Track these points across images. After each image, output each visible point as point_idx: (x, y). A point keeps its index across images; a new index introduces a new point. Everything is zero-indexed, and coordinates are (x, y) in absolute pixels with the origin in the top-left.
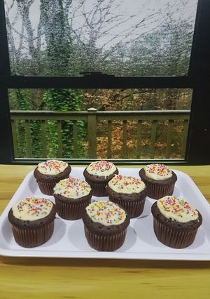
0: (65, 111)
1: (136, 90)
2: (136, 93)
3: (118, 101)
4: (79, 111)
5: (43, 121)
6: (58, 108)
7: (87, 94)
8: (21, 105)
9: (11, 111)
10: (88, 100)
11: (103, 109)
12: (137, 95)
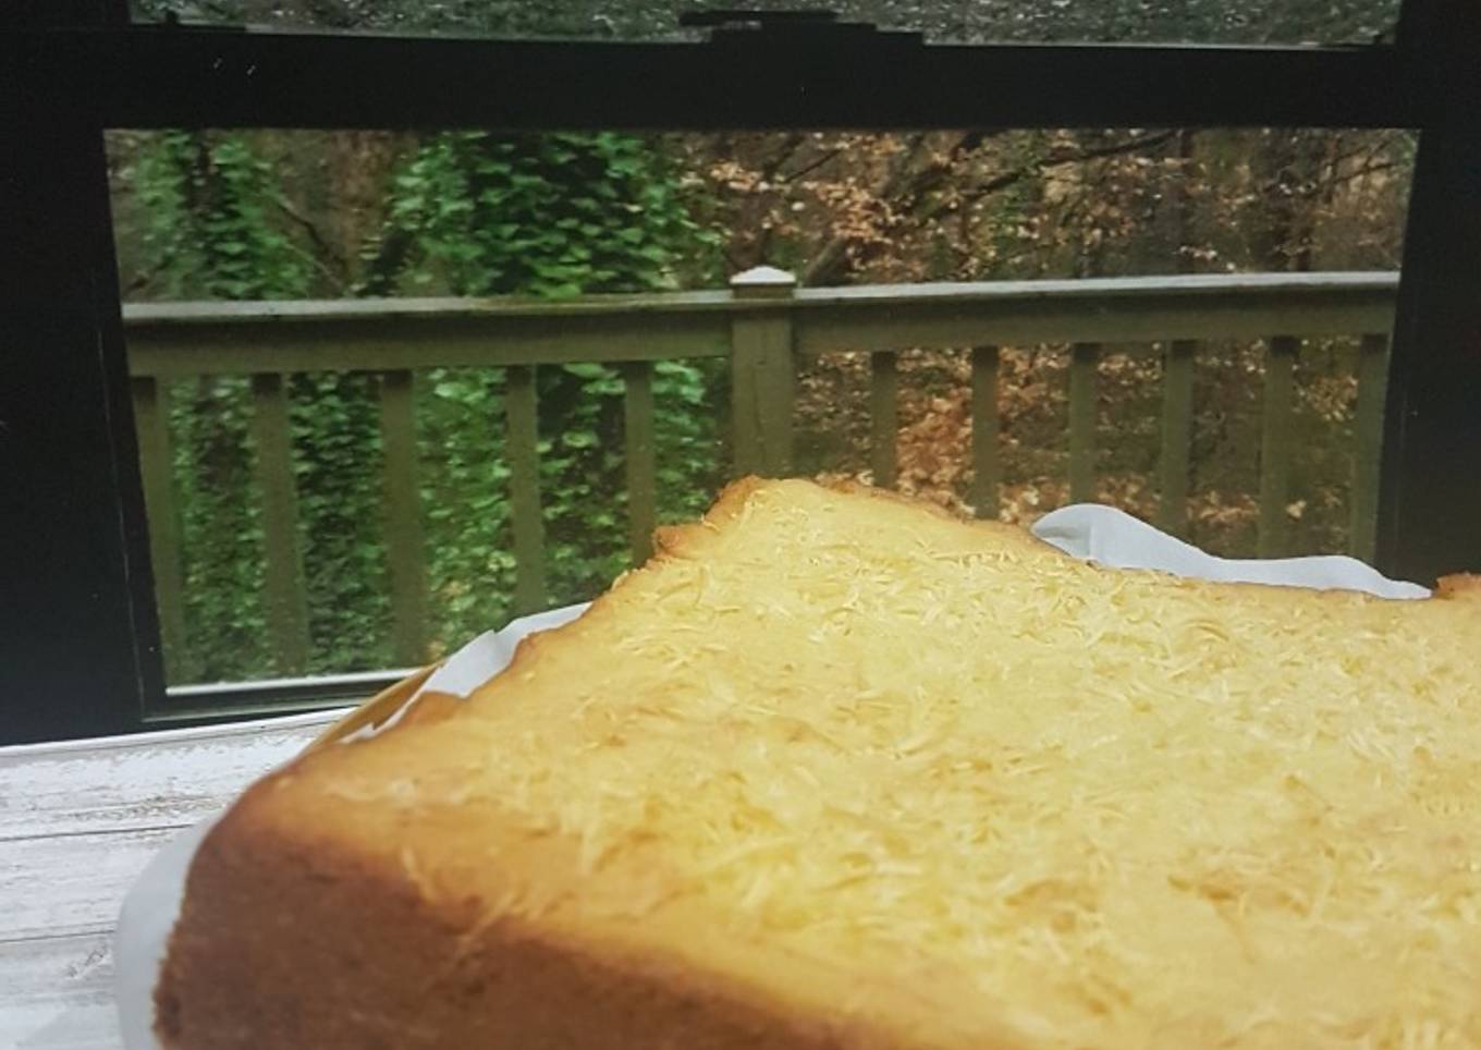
0: (568, 297)
1: (1064, 138)
2: (1059, 157)
3: (943, 213)
4: (670, 290)
5: (400, 379)
6: (514, 275)
7: (730, 170)
8: (213, 257)
9: (132, 310)
10: (738, 210)
11: (836, 273)
12: (1070, 171)
